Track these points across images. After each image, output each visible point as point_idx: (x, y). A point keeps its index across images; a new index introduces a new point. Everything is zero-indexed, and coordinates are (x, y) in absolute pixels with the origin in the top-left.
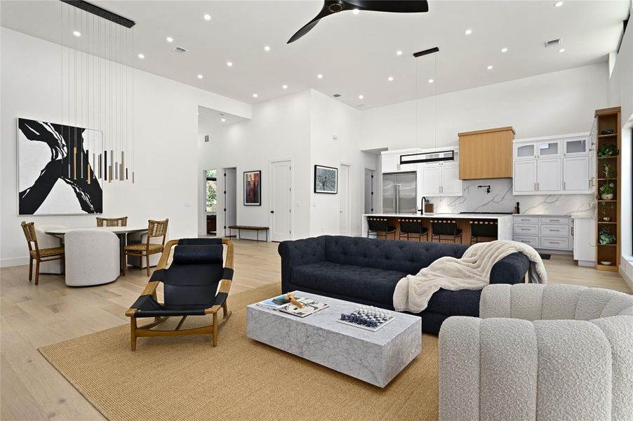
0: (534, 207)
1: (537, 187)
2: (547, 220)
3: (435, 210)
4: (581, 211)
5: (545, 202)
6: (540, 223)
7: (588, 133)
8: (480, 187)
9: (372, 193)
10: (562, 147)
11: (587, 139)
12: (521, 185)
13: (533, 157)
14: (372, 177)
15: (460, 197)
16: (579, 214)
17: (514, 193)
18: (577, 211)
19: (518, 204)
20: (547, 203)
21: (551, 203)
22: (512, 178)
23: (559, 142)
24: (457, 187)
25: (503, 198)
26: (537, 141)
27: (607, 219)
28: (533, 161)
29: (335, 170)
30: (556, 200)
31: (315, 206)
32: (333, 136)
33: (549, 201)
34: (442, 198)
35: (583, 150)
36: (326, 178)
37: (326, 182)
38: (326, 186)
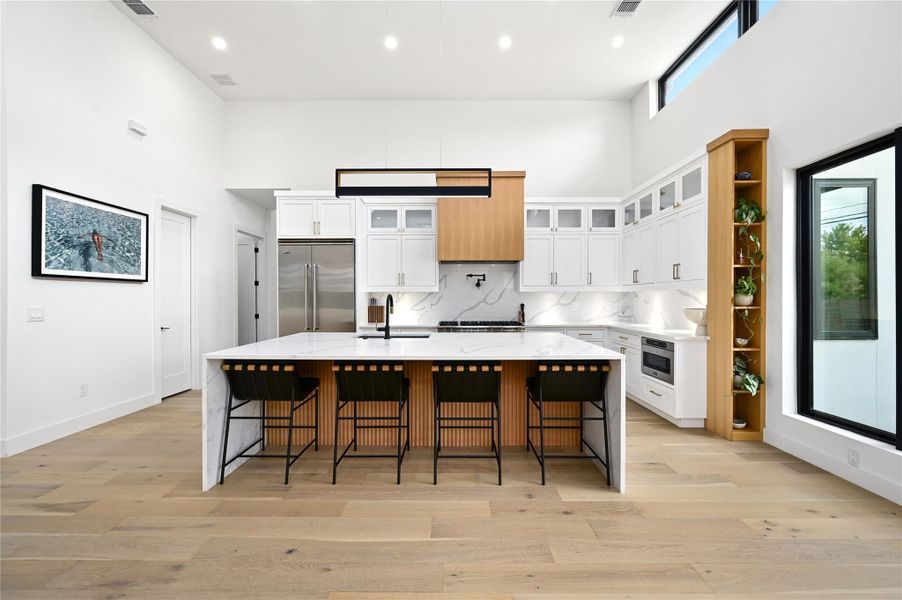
0: (544, 312)
1: (554, 279)
5: (558, 303)
8: (469, 276)
9: (257, 283)
10: (587, 218)
11: (616, 209)
13: (547, 229)
14: (256, 250)
15: (432, 293)
17: (522, 289)
19: (522, 306)
20: (562, 305)
21: (566, 305)
22: (518, 263)
23: (582, 208)
24: (428, 275)
25: (500, 297)
26: (554, 204)
27: (740, 341)
28: (548, 237)
29: (144, 219)
30: (573, 301)
31: (33, 320)
32: (131, 122)
33: (566, 302)
34: (400, 295)
35: (612, 224)
36: (95, 233)
37: (98, 248)
38: (101, 258)
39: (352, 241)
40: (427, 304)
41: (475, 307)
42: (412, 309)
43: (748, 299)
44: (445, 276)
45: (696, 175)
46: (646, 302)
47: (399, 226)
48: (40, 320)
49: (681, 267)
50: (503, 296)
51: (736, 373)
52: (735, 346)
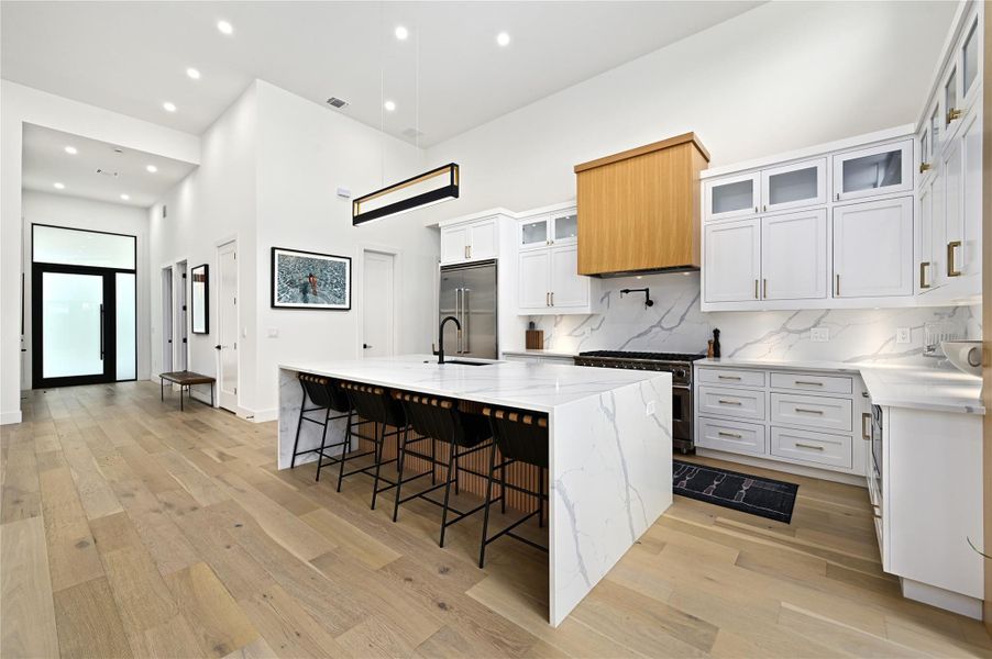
0: (756, 342)
1: (760, 290)
2: (789, 381)
3: (545, 344)
4: (887, 356)
5: (784, 328)
6: (767, 389)
7: (912, 128)
8: (627, 291)
10: (830, 179)
11: (904, 147)
12: (720, 286)
13: (752, 210)
15: (592, 315)
16: (880, 364)
17: (705, 307)
18: (875, 357)
19: (716, 333)
20: (790, 332)
21: (799, 332)
22: (699, 269)
23: (820, 164)
24: (581, 292)
25: (682, 319)
26: (761, 168)
28: (751, 223)
29: (347, 261)
30: (815, 326)
31: (271, 337)
32: (339, 190)
33: (796, 328)
34: (558, 319)
35: (895, 178)
36: (311, 275)
37: (314, 286)
38: (315, 293)
39: (493, 262)
40: (586, 328)
41: (645, 333)
42: (570, 335)
44: (607, 294)
47: (548, 239)
48: (276, 337)
50: (686, 318)
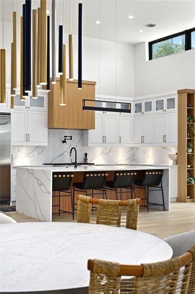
1: (104, 139)
19: (86, 154)
20: (104, 154)
21: (106, 154)
27: (189, 166)
30: (109, 152)
33: (106, 152)
40: (36, 153)
41: (62, 155)
43: (190, 150)
45: (173, 100)
46: (145, 152)
47: (27, 105)
49: (166, 137)
51: (188, 178)
52: (188, 168)
